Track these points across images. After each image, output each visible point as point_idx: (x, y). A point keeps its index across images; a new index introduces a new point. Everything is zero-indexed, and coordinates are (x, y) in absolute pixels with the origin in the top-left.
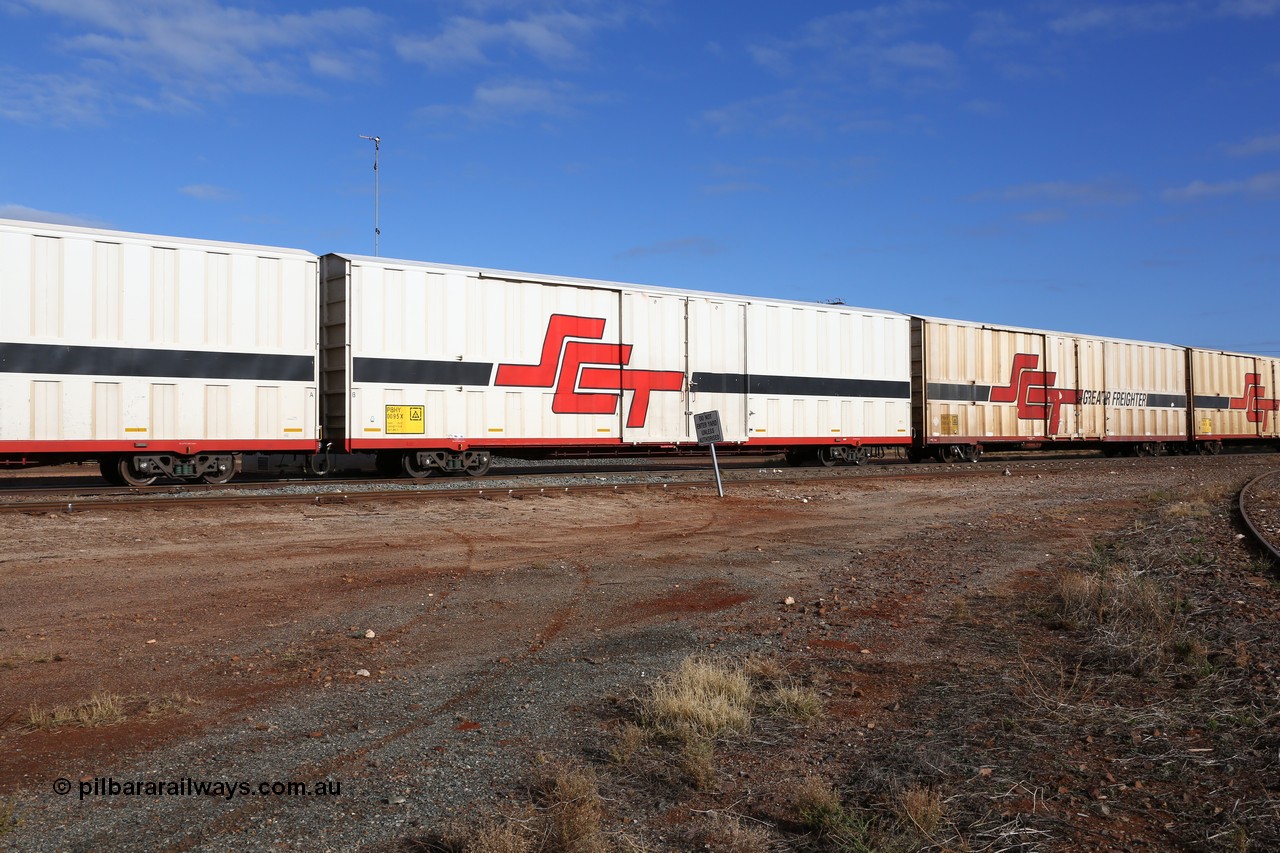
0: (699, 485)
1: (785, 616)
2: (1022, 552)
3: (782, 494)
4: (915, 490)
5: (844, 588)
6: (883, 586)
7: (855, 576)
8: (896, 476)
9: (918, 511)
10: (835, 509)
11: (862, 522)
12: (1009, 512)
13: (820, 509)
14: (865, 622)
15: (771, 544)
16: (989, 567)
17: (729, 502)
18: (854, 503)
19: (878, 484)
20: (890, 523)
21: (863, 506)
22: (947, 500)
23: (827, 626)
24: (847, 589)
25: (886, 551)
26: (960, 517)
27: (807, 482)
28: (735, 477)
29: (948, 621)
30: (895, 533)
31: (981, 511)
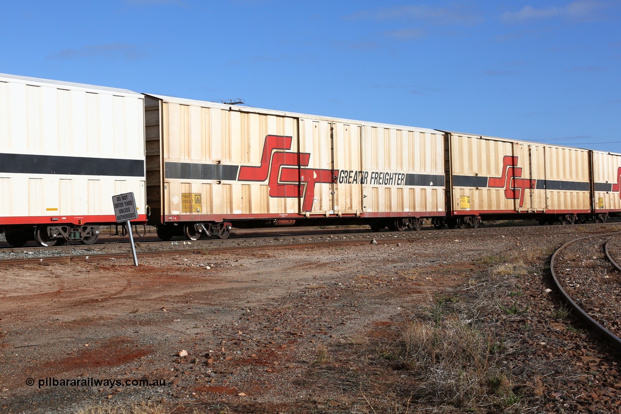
0: (118, 256)
1: (178, 366)
2: (379, 306)
3: (189, 262)
4: (299, 257)
5: (231, 340)
6: (263, 337)
7: (242, 329)
8: (286, 245)
9: (301, 274)
10: (233, 274)
11: (254, 284)
12: (373, 273)
13: (220, 274)
14: (245, 369)
15: (175, 305)
16: (351, 319)
17: (142, 270)
18: (249, 269)
19: (270, 253)
20: (277, 285)
21: (256, 271)
22: (325, 265)
23: (213, 374)
24: (233, 341)
25: (271, 308)
26: (333, 278)
27: (211, 252)
28: (150, 249)
29: (313, 365)
30: (280, 292)
31: (351, 273)
